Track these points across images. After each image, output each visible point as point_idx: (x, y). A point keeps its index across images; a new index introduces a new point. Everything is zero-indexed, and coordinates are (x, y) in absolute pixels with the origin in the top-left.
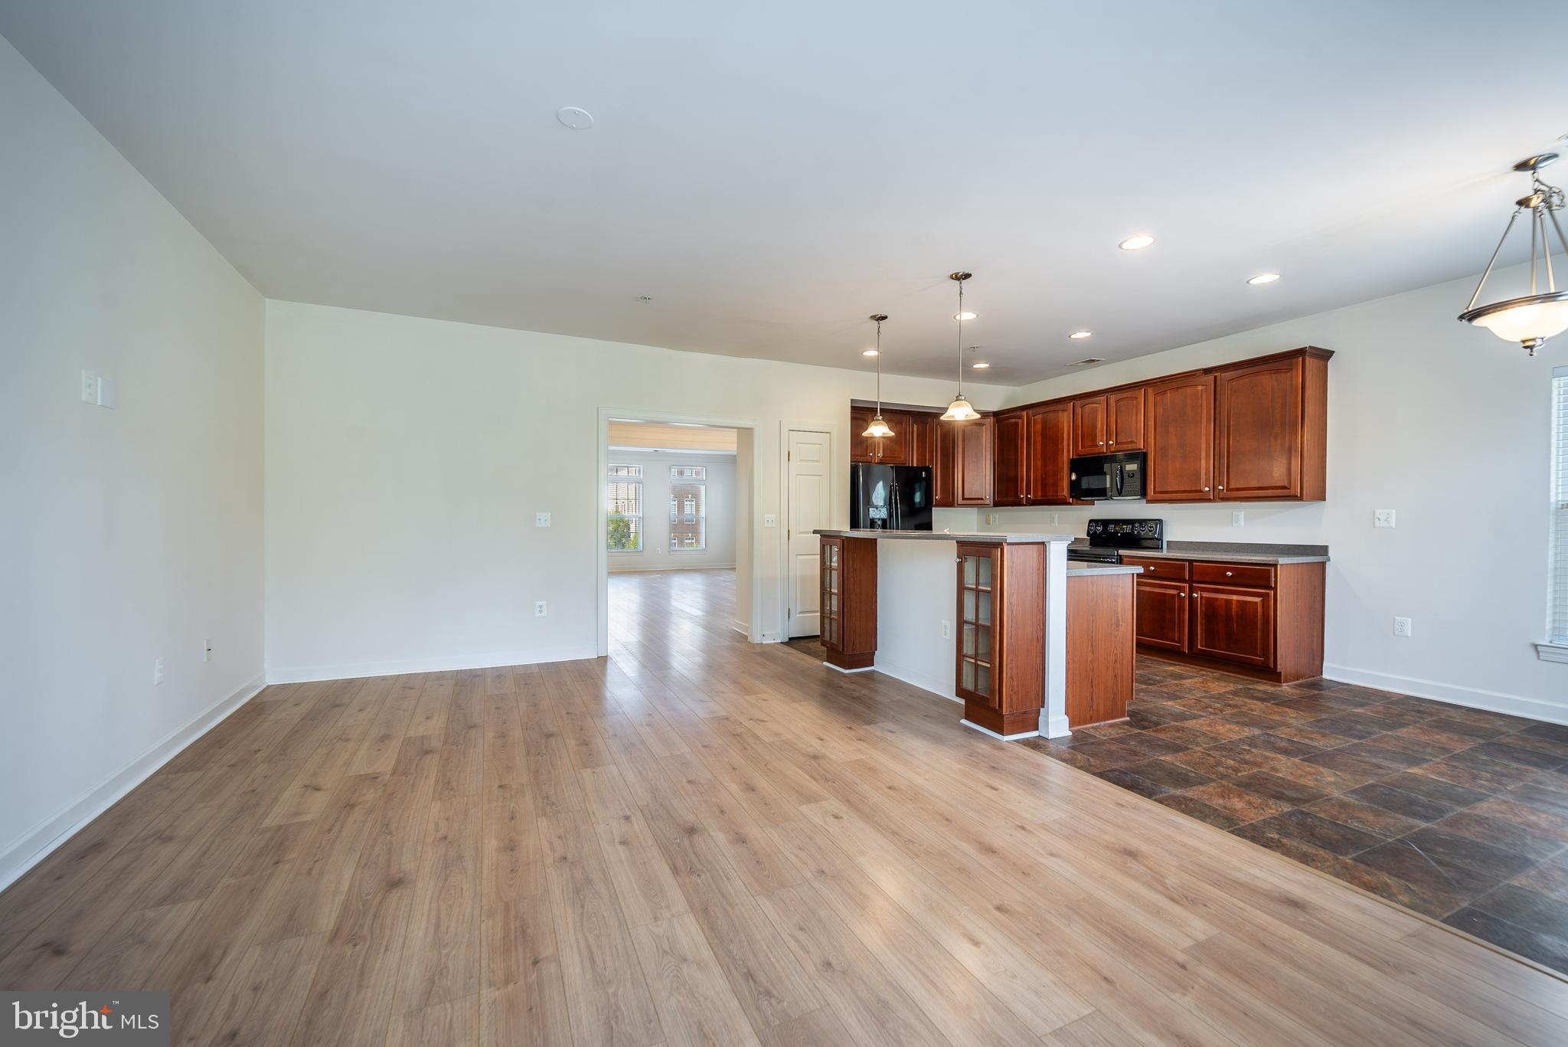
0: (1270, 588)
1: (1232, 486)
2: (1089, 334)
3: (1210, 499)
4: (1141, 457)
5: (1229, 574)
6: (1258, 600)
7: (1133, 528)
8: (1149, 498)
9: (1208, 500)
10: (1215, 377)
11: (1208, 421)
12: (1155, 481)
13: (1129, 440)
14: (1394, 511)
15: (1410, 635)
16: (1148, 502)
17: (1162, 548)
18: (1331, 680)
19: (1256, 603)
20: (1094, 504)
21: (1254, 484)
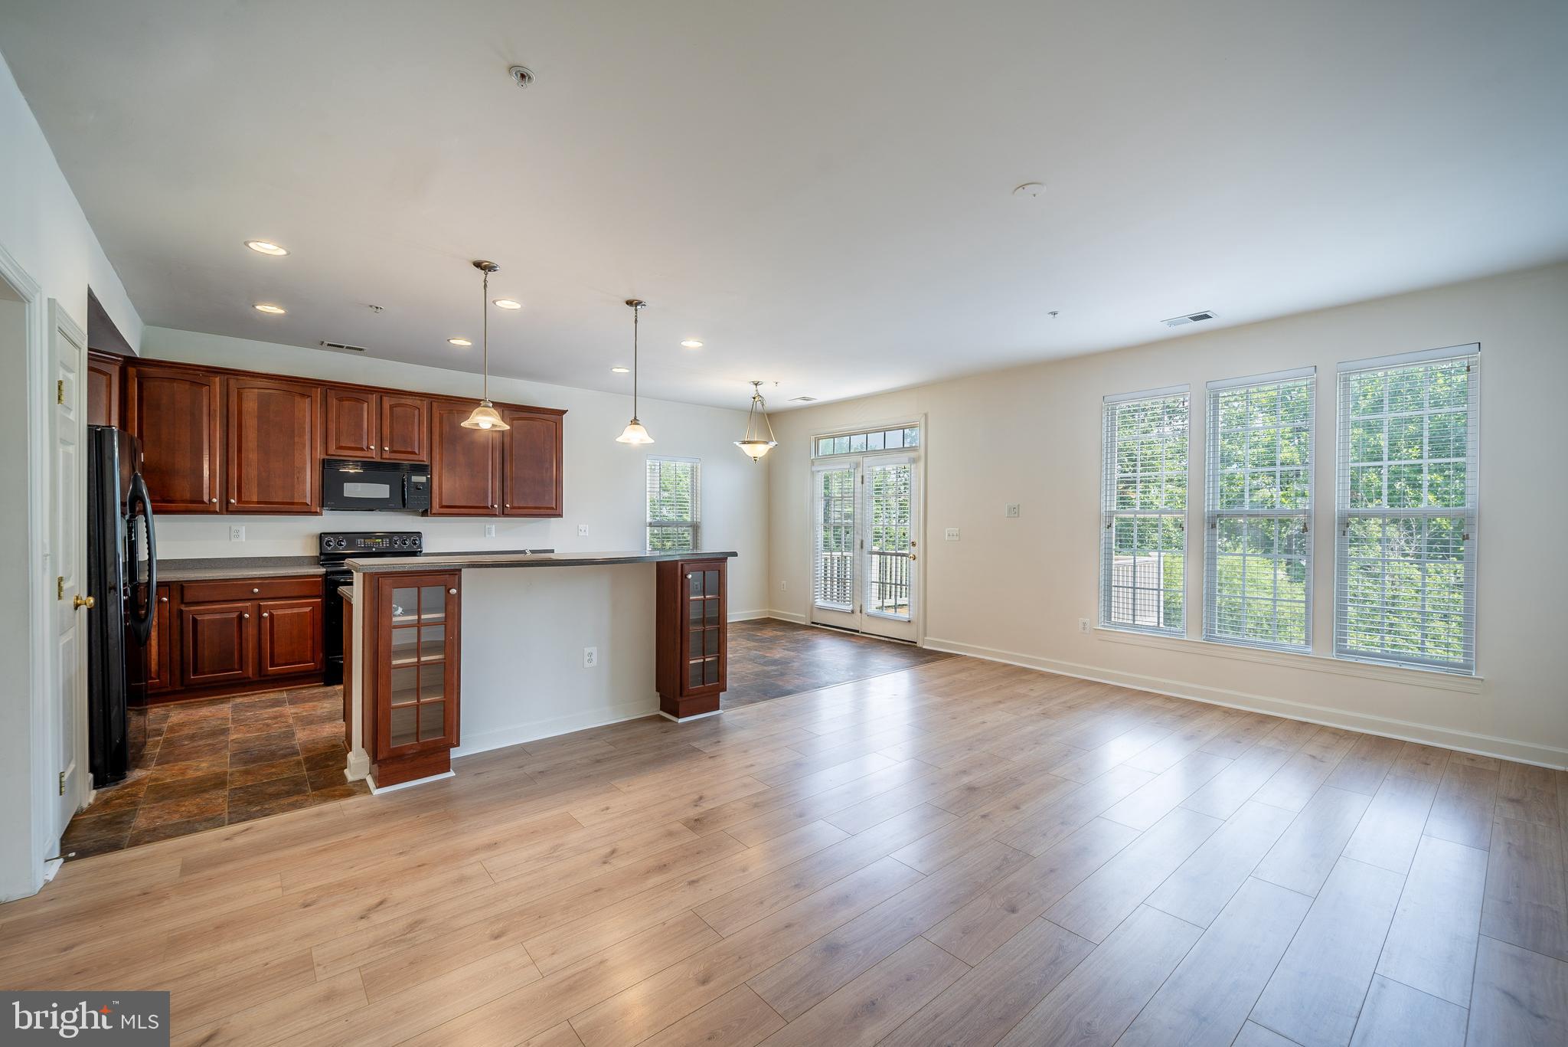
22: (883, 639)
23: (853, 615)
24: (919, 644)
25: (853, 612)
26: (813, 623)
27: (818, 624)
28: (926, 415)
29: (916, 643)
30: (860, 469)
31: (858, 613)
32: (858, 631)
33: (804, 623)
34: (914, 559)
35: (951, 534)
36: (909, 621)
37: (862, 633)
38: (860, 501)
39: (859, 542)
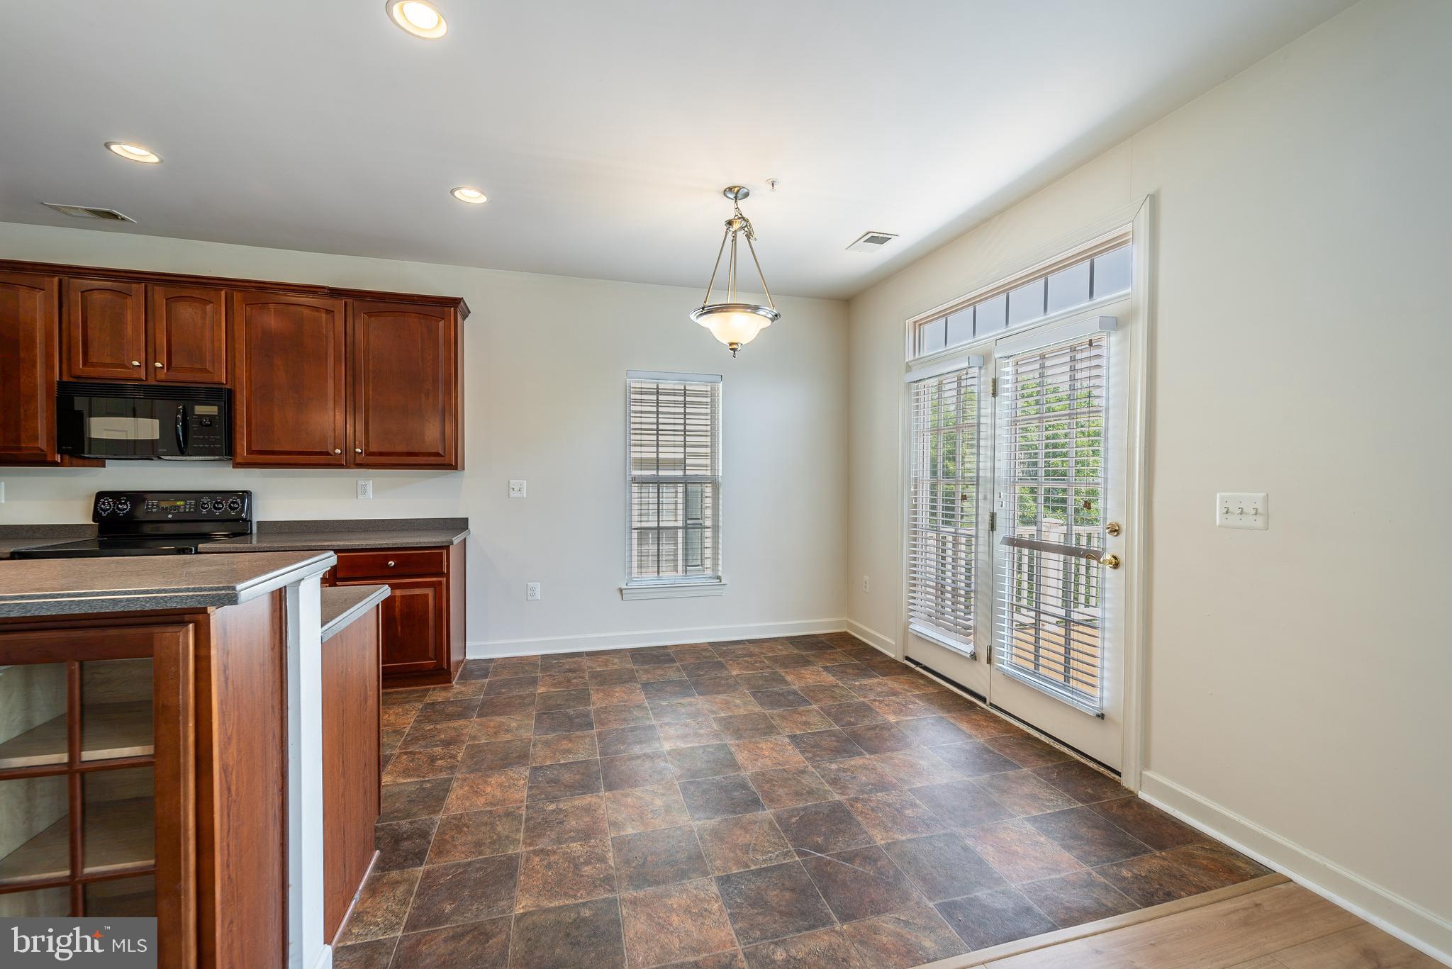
0: (441, 574)
1: (373, 448)
2: (153, 159)
3: (343, 465)
4: (224, 396)
5: (392, 563)
6: (429, 592)
7: (196, 504)
8: (239, 460)
9: (340, 466)
10: (346, 303)
11: (337, 360)
12: (249, 434)
13: (199, 366)
14: (525, 482)
15: (539, 598)
16: (237, 465)
17: (251, 533)
18: (475, 660)
19: (426, 596)
20: (104, 466)
21: (400, 448)
22: (1037, 734)
23: (976, 663)
24: (1128, 781)
25: (974, 657)
26: (908, 658)
27: (917, 664)
28: (1154, 200)
29: (1119, 774)
30: (991, 366)
31: (984, 660)
32: (983, 700)
33: (893, 656)
34: (1116, 566)
35: (1234, 509)
36: (1101, 716)
37: (991, 704)
38: (990, 432)
39: (987, 517)
